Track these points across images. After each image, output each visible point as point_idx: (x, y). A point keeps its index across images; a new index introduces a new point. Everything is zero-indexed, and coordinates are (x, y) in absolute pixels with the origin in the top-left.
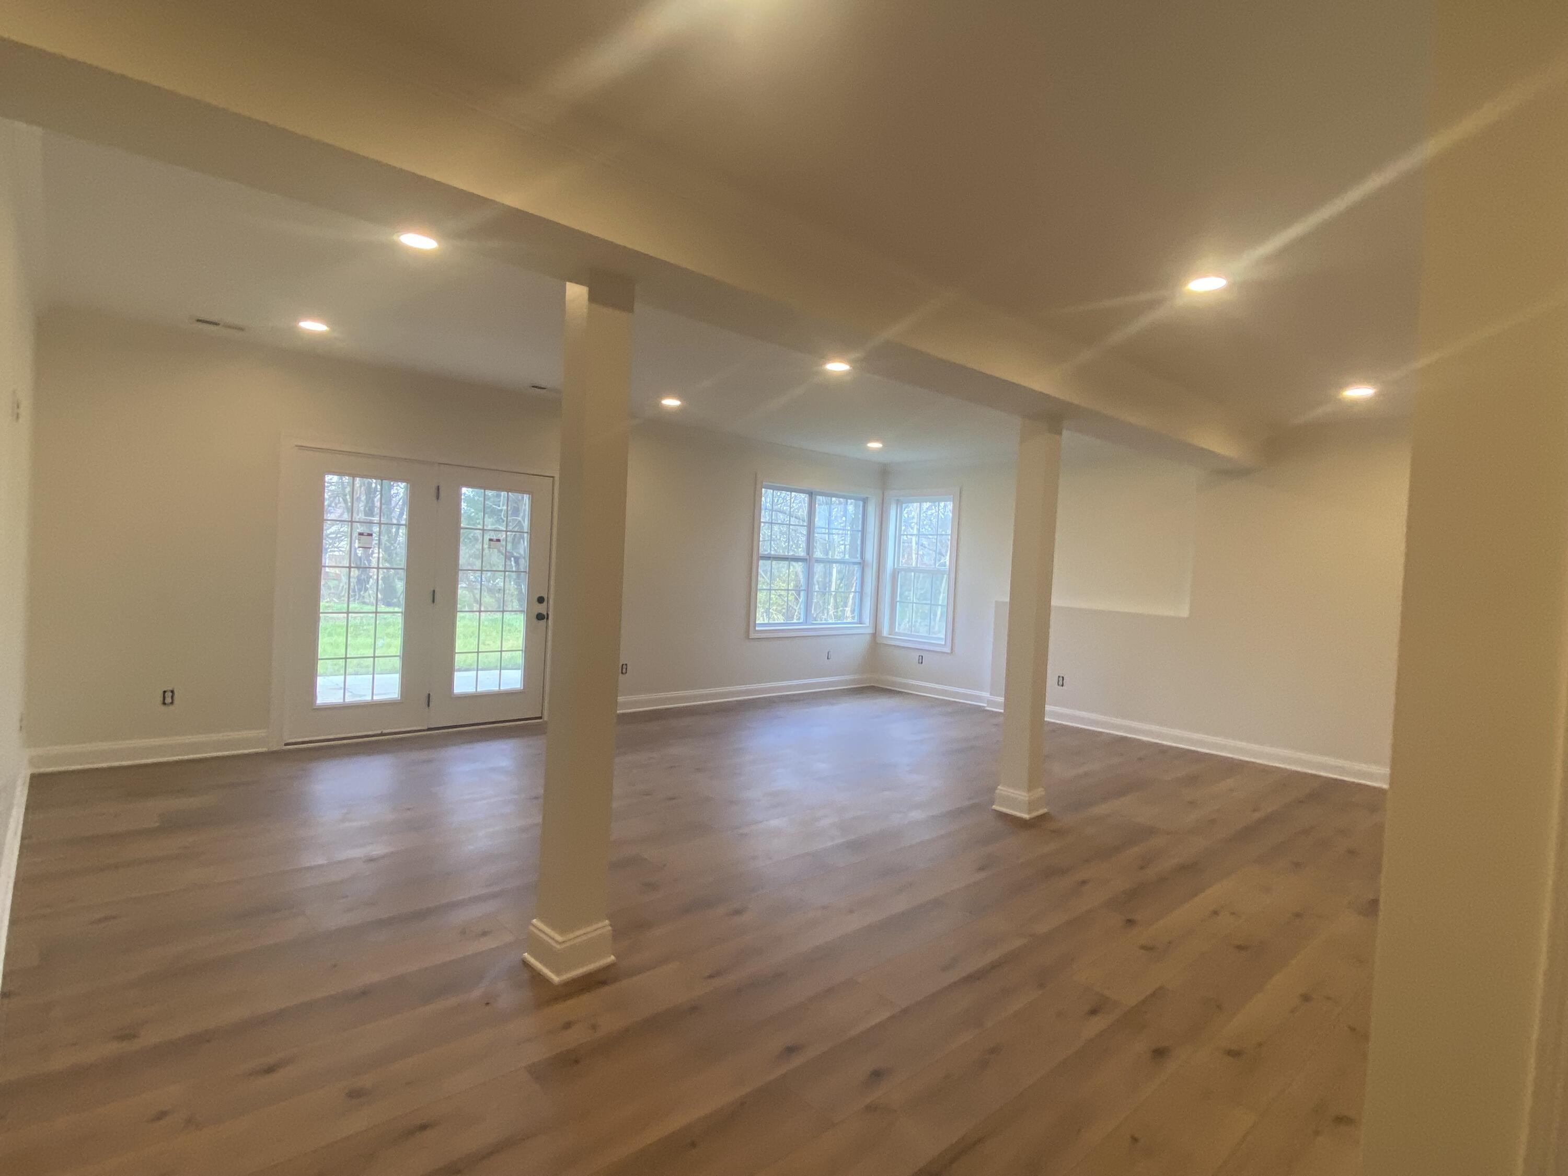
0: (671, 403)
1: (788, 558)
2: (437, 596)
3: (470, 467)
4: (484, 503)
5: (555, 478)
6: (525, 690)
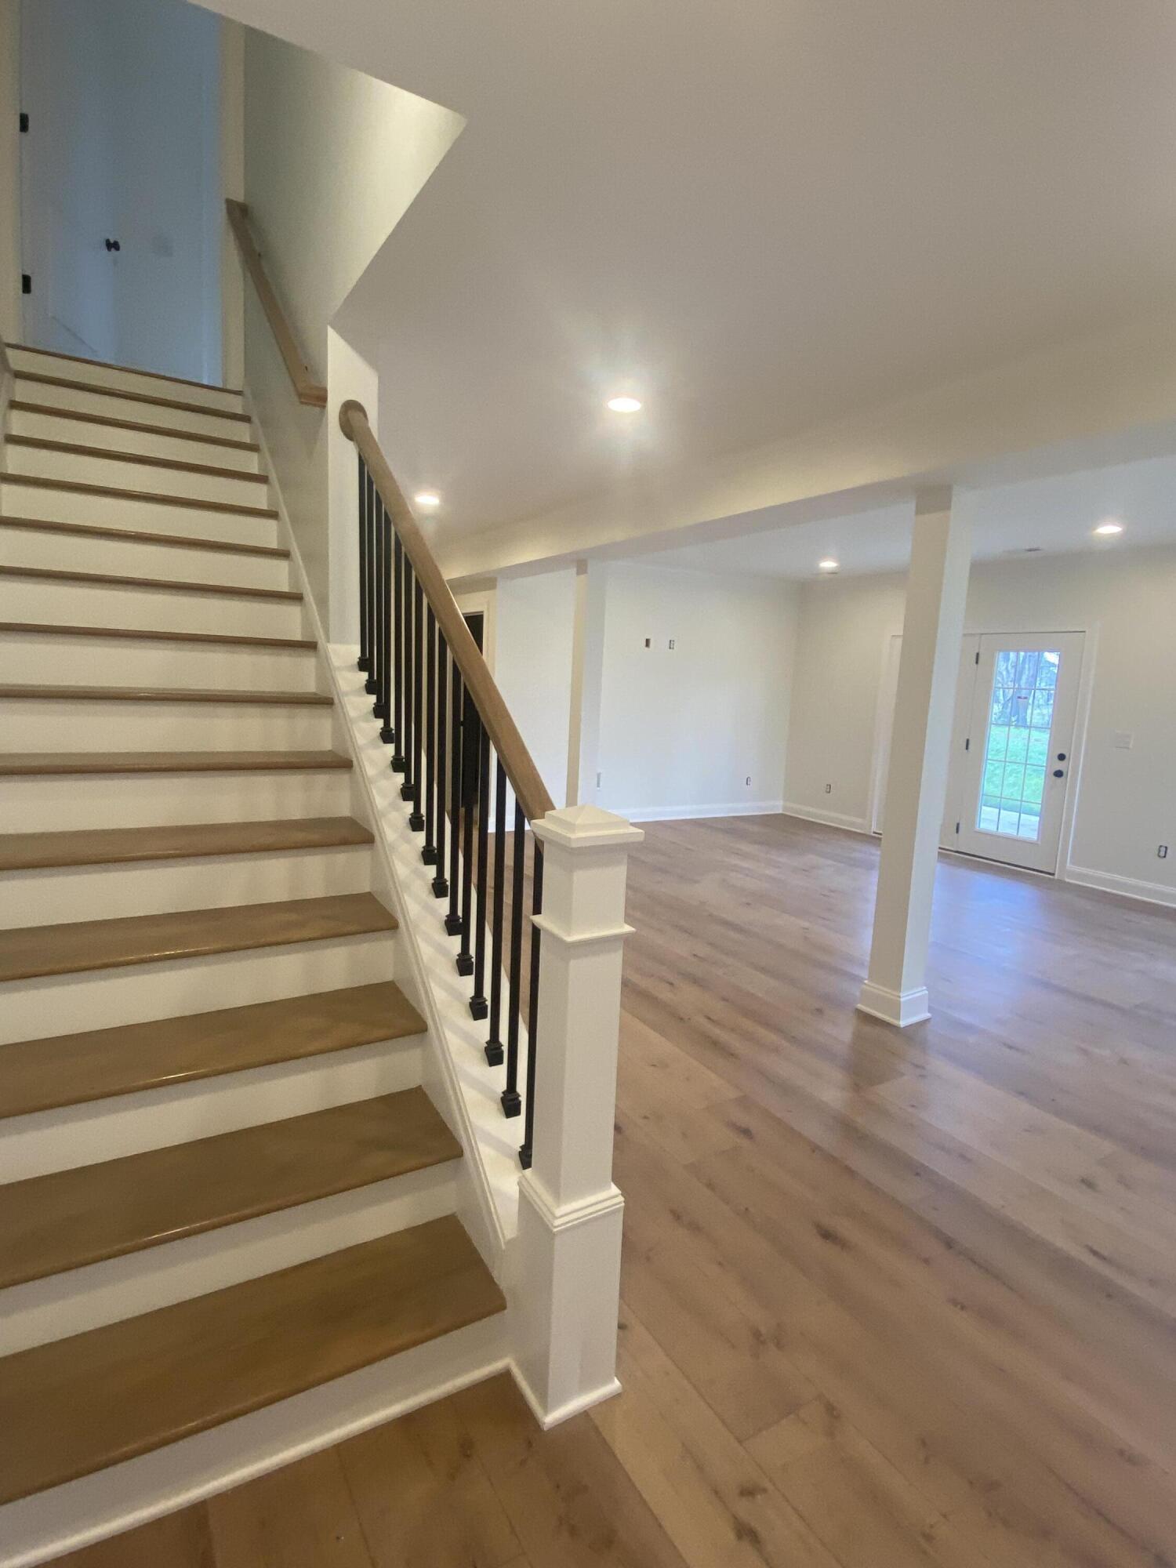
0: (1109, 530)
2: (971, 744)
5: (1087, 631)
6: (1039, 843)
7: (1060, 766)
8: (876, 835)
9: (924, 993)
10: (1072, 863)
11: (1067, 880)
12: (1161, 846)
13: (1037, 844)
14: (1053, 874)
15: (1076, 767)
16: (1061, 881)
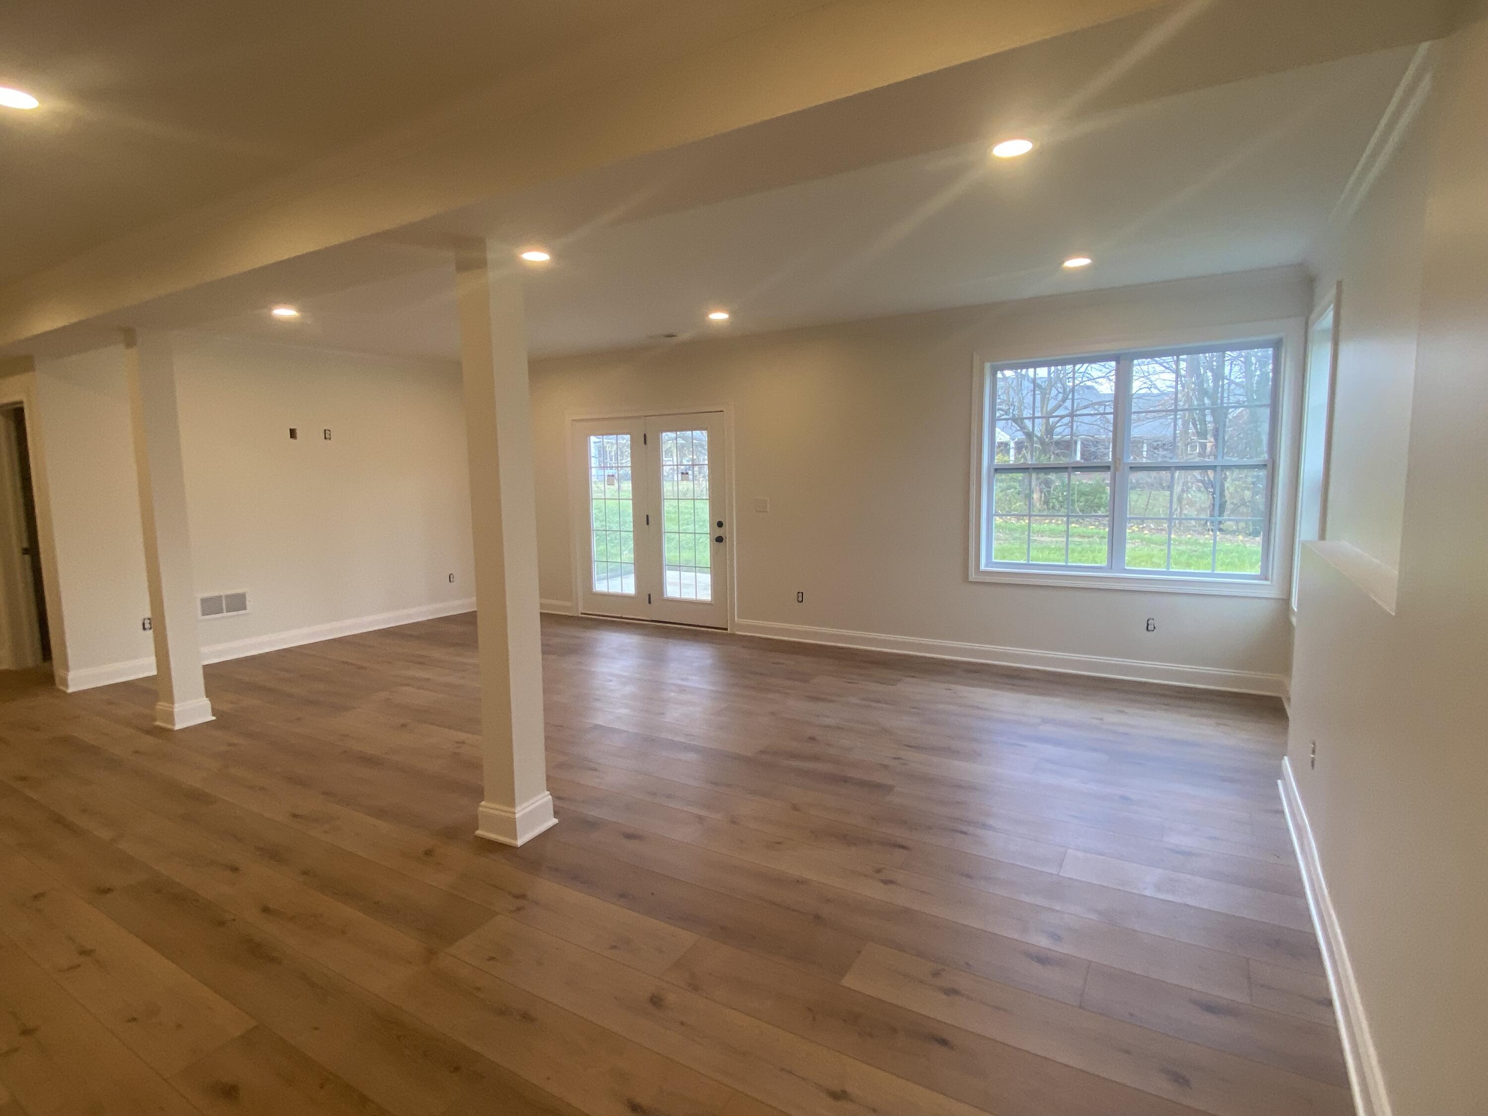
0: (719, 316)
1: (1067, 468)
2: (650, 519)
3: (660, 415)
4: (692, 442)
5: (725, 411)
6: (713, 603)
7: (719, 532)
8: (583, 616)
9: (545, 799)
10: (738, 617)
11: (738, 633)
12: (799, 593)
13: (712, 604)
14: (726, 629)
15: (732, 532)
16: (733, 635)
